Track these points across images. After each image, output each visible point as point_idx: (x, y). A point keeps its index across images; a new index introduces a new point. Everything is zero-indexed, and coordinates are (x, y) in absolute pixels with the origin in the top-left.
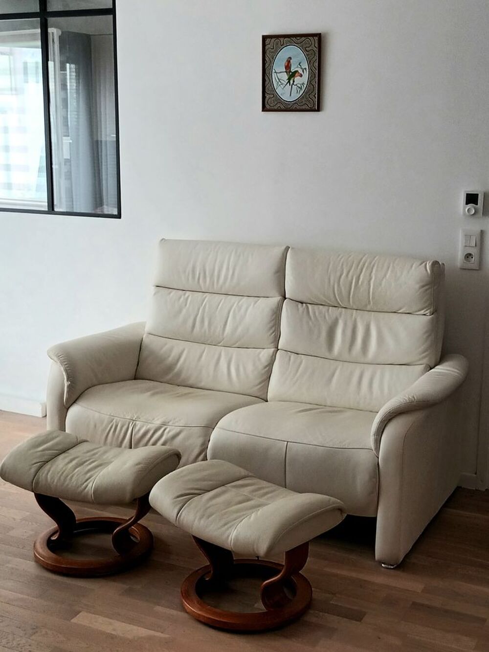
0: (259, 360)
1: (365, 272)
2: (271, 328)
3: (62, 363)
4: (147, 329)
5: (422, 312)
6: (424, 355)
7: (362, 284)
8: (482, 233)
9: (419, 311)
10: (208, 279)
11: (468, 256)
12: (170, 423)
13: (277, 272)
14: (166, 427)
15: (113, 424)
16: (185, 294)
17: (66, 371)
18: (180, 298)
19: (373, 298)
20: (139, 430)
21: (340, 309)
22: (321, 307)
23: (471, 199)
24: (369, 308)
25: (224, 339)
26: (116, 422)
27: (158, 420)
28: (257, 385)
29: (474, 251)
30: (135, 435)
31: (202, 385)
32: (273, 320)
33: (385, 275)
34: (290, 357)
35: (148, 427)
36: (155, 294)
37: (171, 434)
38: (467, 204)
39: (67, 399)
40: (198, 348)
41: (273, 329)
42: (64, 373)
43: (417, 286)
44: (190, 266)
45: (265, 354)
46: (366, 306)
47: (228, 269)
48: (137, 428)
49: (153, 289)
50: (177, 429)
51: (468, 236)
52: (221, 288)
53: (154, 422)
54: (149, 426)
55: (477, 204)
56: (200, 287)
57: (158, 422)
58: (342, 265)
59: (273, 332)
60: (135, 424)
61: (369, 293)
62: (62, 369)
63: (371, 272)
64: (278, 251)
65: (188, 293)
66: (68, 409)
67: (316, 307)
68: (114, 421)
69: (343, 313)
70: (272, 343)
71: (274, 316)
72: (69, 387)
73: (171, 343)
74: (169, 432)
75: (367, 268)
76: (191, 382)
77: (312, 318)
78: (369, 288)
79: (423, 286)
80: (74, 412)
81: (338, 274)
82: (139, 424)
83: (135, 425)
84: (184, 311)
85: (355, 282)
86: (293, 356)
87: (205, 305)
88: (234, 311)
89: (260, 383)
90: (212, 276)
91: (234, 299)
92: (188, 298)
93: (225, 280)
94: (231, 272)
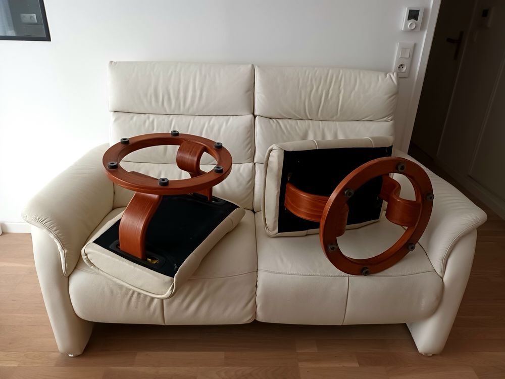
0: (241, 175)
1: (334, 85)
2: (248, 144)
5: (385, 119)
7: (331, 97)
8: (415, 45)
9: (382, 118)
10: (173, 102)
11: (401, 66)
13: (247, 91)
16: (149, 118)
17: (58, 237)
18: (145, 122)
19: (341, 110)
21: (307, 121)
22: (289, 121)
23: (413, 14)
24: (335, 118)
28: (244, 199)
29: (406, 62)
32: (248, 137)
33: (354, 88)
36: (115, 120)
38: (409, 19)
42: (56, 241)
43: (386, 97)
44: (151, 90)
45: (245, 169)
46: (333, 117)
47: (194, 91)
49: (112, 117)
51: (403, 49)
52: (189, 109)
55: (417, 20)
56: (166, 111)
58: (311, 80)
61: (338, 105)
62: (52, 236)
63: (340, 86)
64: (245, 70)
65: (153, 117)
66: (69, 277)
67: (285, 121)
69: (311, 125)
70: (248, 158)
71: (249, 134)
75: (335, 82)
78: (339, 101)
79: (390, 97)
81: (309, 89)
85: (325, 96)
90: (177, 98)
91: (204, 120)
92: (153, 122)
93: (193, 102)
94: (198, 93)
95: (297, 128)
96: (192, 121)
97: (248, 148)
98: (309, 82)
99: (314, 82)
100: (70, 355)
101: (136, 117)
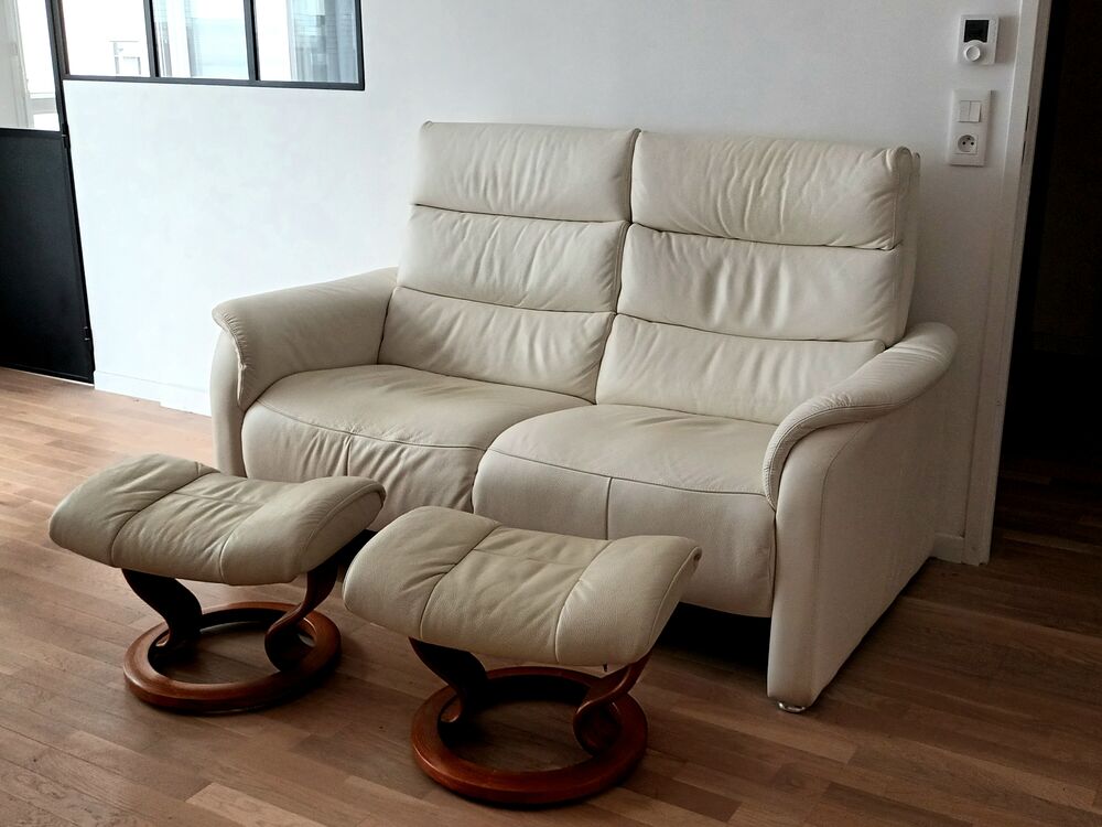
0: (583, 331)
1: (772, 172)
2: (606, 274)
3: (233, 331)
4: (401, 278)
5: (874, 244)
6: (876, 321)
7: (768, 189)
8: (993, 96)
9: (868, 242)
10: (501, 191)
11: (966, 140)
12: (411, 440)
13: (616, 176)
14: (403, 446)
15: (316, 441)
16: (463, 217)
17: (240, 345)
18: (455, 224)
19: (786, 220)
20: (359, 451)
21: (726, 240)
22: (693, 237)
23: (975, 30)
24: (777, 238)
25: (524, 297)
26: (322, 435)
27: (391, 433)
28: (579, 375)
29: (977, 132)
30: (352, 459)
31: (486, 374)
32: (608, 262)
33: (809, 177)
34: (636, 326)
35: (375, 445)
36: (413, 217)
37: (412, 458)
38: (966, 40)
39: (242, 395)
40: (482, 311)
41: (609, 277)
42: (237, 350)
43: (866, 196)
45: (594, 321)
46: (772, 234)
48: (356, 447)
49: (409, 210)
50: (422, 451)
51: (965, 104)
52: (523, 206)
53: (386, 438)
54: (377, 444)
55: (985, 41)
56: (489, 206)
57: (391, 438)
58: (732, 159)
59: (608, 284)
60: (352, 441)
61: (779, 209)
62: (234, 342)
63: (785, 171)
64: (620, 138)
65: (468, 216)
66: (246, 412)
67: (684, 237)
68: (319, 433)
69: (732, 248)
70: (606, 302)
71: (610, 255)
72: (244, 373)
73: (437, 302)
74: (408, 455)
75: (776, 165)
76: (469, 369)
77: (677, 256)
78: (780, 199)
79: (877, 196)
80: (255, 415)
81: (724, 177)
82: (359, 440)
83: (352, 443)
84: (461, 247)
85: (755, 189)
86: (641, 325)
87: (496, 236)
88: (543, 247)
89: (584, 372)
91: (543, 227)
93: (529, 192)
94: (538, 177)
97: (605, 282)
98: (727, 162)
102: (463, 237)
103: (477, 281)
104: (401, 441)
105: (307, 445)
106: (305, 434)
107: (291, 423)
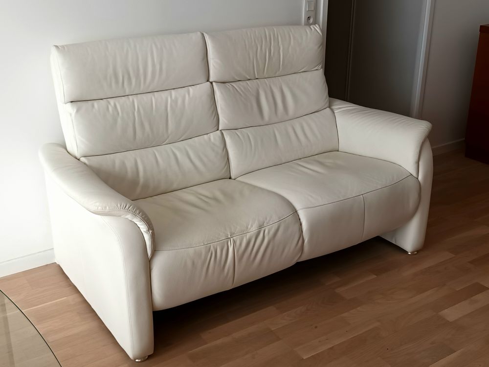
1: (273, 44)
7: (274, 53)
9: (314, 68)
10: (134, 81)
12: (265, 224)
14: (264, 229)
15: (212, 252)
16: (110, 103)
19: (283, 64)
20: (241, 244)
24: (279, 74)
25: (168, 137)
26: (214, 247)
27: (252, 226)
30: (238, 251)
33: (290, 44)
35: (248, 237)
37: (272, 232)
39: (152, 250)
40: (147, 153)
41: (214, 113)
46: (276, 73)
47: (154, 65)
48: (238, 243)
52: (149, 85)
53: (251, 230)
54: (248, 235)
57: (253, 229)
60: (234, 241)
61: (280, 61)
63: (279, 42)
67: (238, 83)
68: (212, 248)
69: (259, 83)
74: (269, 232)
75: (275, 40)
77: (242, 94)
81: (254, 50)
82: (236, 239)
84: (119, 120)
85: (268, 53)
88: (171, 106)
90: (137, 76)
91: (164, 95)
92: (115, 105)
94: (158, 67)
95: (249, 88)
96: (153, 98)
97: (213, 117)
98: (253, 43)
99: (256, 41)
100: (137, 360)
101: (96, 104)
102: (118, 114)
103: (137, 137)
104: (261, 227)
105: (206, 259)
106: (204, 253)
107: (191, 251)
